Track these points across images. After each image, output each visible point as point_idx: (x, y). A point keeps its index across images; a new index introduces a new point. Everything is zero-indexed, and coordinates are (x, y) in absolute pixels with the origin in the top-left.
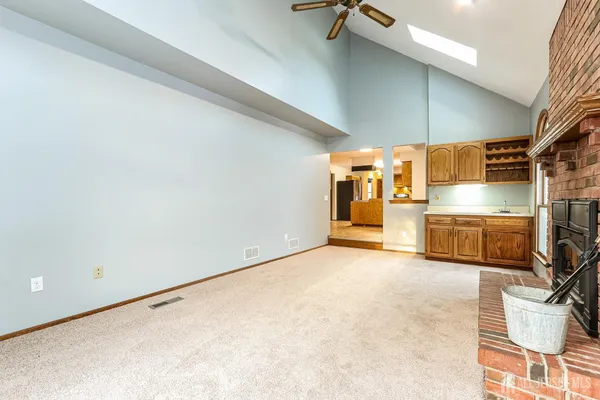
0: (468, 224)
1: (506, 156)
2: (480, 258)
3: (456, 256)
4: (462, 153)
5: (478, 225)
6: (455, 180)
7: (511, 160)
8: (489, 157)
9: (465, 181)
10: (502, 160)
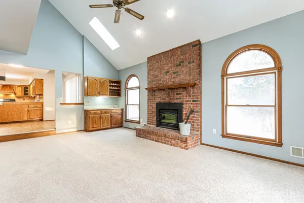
0: (106, 113)
1: (115, 86)
2: (110, 127)
3: (102, 127)
4: (102, 83)
5: (108, 113)
6: (99, 94)
7: (116, 88)
8: (110, 86)
9: (103, 95)
10: (114, 88)
